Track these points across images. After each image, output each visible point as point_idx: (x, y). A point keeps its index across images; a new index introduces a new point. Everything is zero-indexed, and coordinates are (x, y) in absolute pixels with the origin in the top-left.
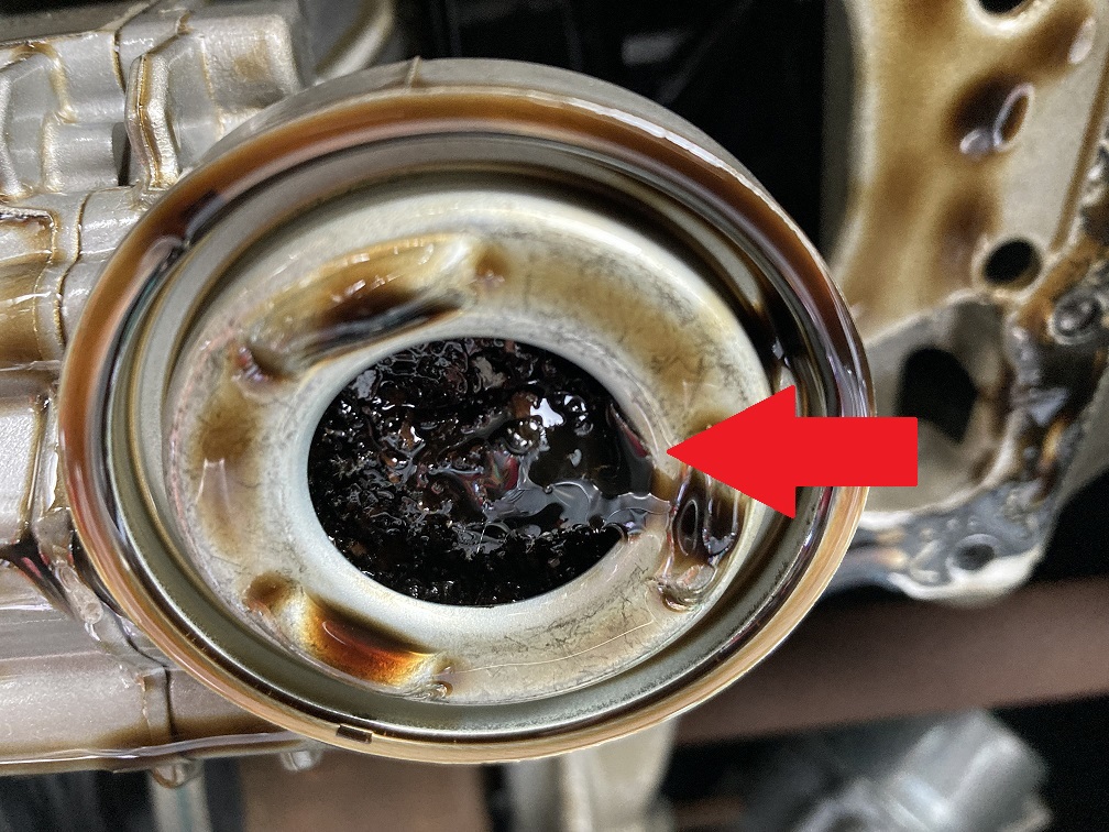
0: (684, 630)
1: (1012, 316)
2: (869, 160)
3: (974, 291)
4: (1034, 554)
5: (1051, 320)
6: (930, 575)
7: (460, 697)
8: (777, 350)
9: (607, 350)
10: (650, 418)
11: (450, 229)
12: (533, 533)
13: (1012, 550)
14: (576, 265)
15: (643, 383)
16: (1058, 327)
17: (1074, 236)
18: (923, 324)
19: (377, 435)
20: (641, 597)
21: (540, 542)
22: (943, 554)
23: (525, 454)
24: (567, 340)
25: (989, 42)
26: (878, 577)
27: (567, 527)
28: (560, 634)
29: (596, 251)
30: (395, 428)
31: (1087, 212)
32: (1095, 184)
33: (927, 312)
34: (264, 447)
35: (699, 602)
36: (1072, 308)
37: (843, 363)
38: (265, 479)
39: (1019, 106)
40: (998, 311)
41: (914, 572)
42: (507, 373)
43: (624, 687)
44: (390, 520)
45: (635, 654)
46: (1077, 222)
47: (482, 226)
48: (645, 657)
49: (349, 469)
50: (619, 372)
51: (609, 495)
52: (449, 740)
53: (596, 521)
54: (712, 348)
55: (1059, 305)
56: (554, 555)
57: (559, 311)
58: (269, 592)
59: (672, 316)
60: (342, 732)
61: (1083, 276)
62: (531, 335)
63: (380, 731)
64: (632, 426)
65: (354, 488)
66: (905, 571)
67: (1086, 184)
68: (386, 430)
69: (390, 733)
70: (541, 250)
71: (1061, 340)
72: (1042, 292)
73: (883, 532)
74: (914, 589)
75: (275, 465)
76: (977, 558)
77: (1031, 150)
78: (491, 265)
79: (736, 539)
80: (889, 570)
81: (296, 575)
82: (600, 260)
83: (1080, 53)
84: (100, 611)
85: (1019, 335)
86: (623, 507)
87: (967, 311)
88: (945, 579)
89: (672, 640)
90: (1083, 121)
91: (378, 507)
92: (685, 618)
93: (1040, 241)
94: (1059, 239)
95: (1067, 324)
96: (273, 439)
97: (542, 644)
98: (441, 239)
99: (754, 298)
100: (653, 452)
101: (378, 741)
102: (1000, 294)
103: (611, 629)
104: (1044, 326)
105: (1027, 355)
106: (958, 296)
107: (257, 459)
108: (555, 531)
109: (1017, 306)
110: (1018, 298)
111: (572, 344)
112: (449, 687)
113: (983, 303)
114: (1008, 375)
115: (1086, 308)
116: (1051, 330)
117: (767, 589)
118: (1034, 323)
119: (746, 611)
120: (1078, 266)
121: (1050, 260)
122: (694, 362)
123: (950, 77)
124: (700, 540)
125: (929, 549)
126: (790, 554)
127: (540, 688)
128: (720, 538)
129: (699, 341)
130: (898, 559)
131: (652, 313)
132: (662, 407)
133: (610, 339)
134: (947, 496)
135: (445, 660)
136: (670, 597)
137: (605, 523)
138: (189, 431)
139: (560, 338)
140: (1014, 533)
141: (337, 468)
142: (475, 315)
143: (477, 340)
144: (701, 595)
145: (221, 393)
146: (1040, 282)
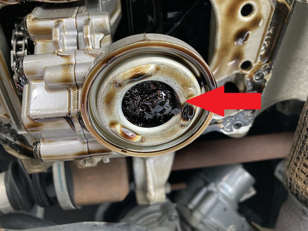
0: (184, 132)
1: (247, 76)
2: (219, 44)
3: (240, 71)
4: (250, 125)
5: (254, 77)
6: (229, 130)
7: (144, 144)
8: (202, 83)
9: (175, 83)
10: (181, 95)
11: (151, 63)
12: (159, 114)
13: (246, 125)
14: (171, 69)
15: (180, 89)
16: (255, 78)
17: (259, 60)
18: (229, 77)
19: (133, 97)
20: (177, 126)
21: (160, 116)
22: (231, 125)
23: (159, 101)
24: (168, 81)
25: (243, 22)
26: (218, 130)
27: (165, 114)
28: (162, 132)
29: (175, 67)
30: (137, 96)
31: (261, 56)
32: (263, 50)
33: (230, 75)
34: (117, 98)
35: (187, 127)
36: (258, 75)
37: (213, 86)
38: (116, 104)
39: (248, 35)
40: (244, 75)
41: (225, 129)
42: (156, 87)
43: (172, 143)
44: (133, 112)
45: (175, 136)
46: (259, 58)
47: (157, 63)
48: (177, 137)
49: (128, 103)
50: (176, 87)
51: (173, 109)
52: (141, 152)
53: (170, 113)
54: (192, 83)
55: (255, 75)
56: (162, 119)
57: (168, 77)
58: (113, 124)
59: (186, 78)
60: (122, 151)
61: (260, 68)
62: (163, 81)
63: (129, 151)
64: (177, 96)
65: (128, 106)
66: (223, 128)
67: (261, 50)
68: (135, 96)
69: (130, 151)
70: (166, 67)
71: (256, 81)
72: (252, 71)
73: (219, 120)
74: (225, 133)
75: (118, 102)
76: (238, 126)
77: (251, 43)
78: (158, 69)
79: (194, 116)
80: (220, 128)
81: (119, 121)
82: (175, 68)
83: (261, 24)
84: (80, 128)
85: (248, 79)
86: (175, 111)
87: (237, 75)
88: (232, 130)
89: (182, 134)
90: (261, 38)
91: (131, 110)
92: (184, 130)
93: (252, 61)
94: (256, 61)
95: (257, 78)
96: (118, 97)
97: (159, 134)
98: (150, 65)
99: (198, 74)
100: (180, 100)
101: (129, 153)
102: (244, 72)
103: (171, 131)
104: (252, 78)
105: (249, 84)
106: (235, 72)
107: (115, 100)
108: (163, 114)
109: (247, 74)
110: (248, 73)
111: (169, 82)
112: (142, 142)
113: (241, 73)
114: (245, 88)
115: (261, 75)
116: (254, 79)
117: (198, 125)
118: (251, 77)
119: (194, 129)
120: (260, 66)
121: (254, 65)
122: (189, 85)
123: (235, 28)
124: (187, 116)
125: (228, 124)
126: (203, 119)
127: (158, 142)
128: (191, 116)
129: (190, 82)
130: (222, 126)
131: (183, 77)
132: (183, 93)
133: (176, 81)
134: (232, 113)
135: (142, 137)
136: (182, 126)
137: (172, 113)
138: (104, 96)
139: (167, 81)
140: (246, 121)
141: (126, 103)
142: (154, 77)
143: (151, 81)
144: (188, 125)
145: (111, 89)
146: (252, 69)
